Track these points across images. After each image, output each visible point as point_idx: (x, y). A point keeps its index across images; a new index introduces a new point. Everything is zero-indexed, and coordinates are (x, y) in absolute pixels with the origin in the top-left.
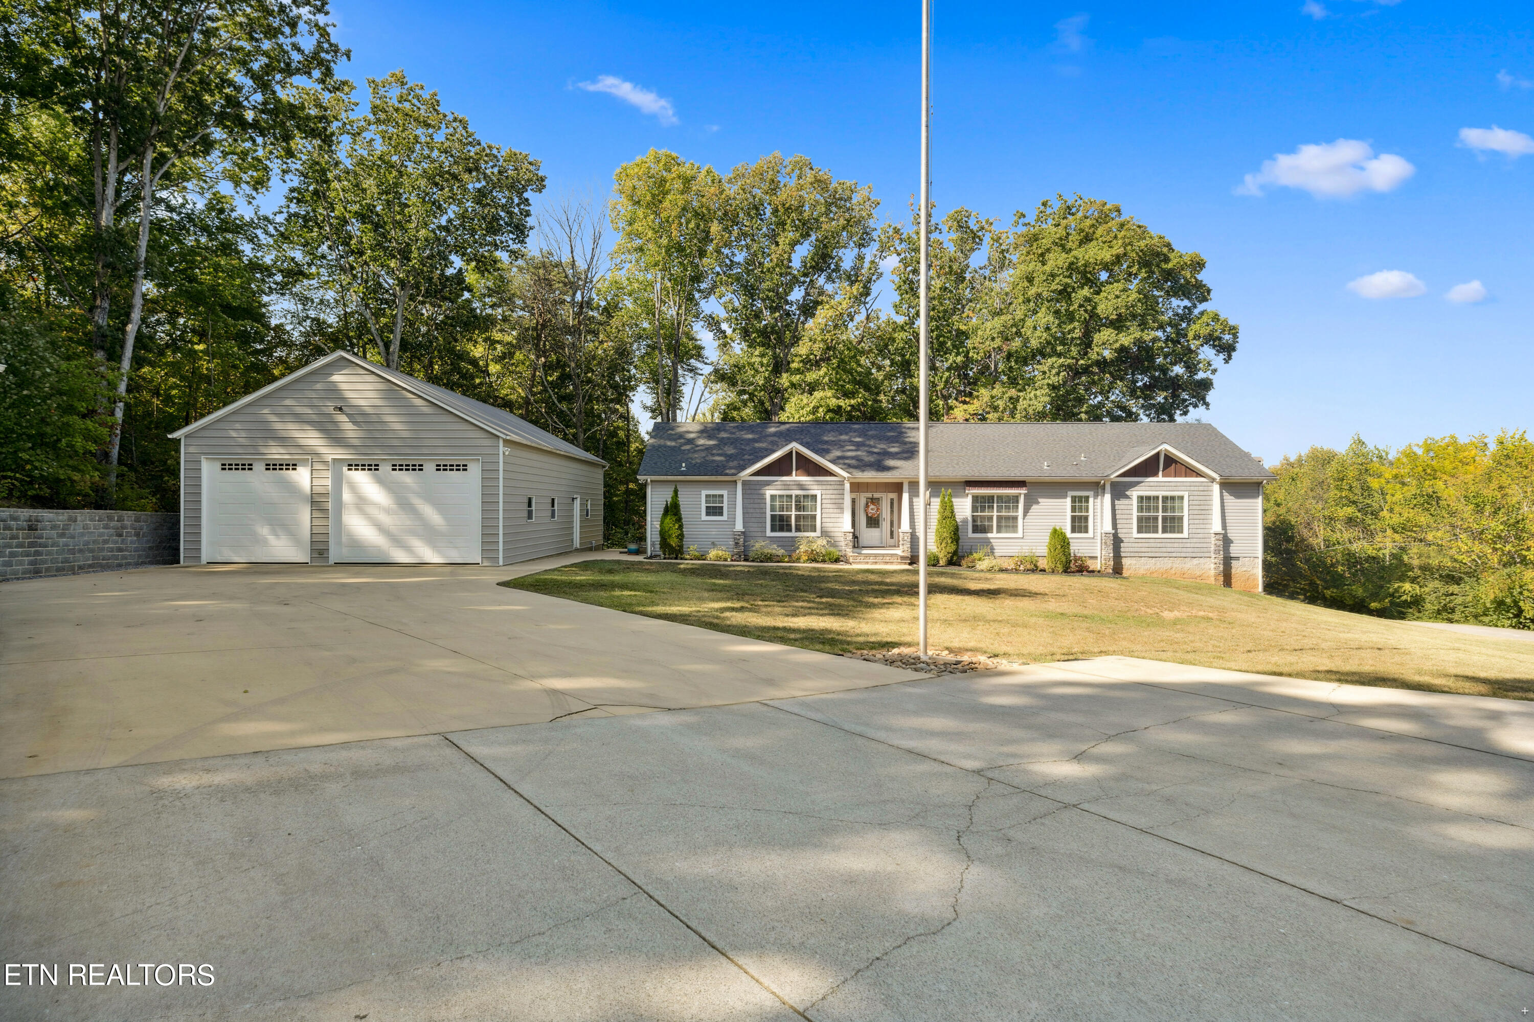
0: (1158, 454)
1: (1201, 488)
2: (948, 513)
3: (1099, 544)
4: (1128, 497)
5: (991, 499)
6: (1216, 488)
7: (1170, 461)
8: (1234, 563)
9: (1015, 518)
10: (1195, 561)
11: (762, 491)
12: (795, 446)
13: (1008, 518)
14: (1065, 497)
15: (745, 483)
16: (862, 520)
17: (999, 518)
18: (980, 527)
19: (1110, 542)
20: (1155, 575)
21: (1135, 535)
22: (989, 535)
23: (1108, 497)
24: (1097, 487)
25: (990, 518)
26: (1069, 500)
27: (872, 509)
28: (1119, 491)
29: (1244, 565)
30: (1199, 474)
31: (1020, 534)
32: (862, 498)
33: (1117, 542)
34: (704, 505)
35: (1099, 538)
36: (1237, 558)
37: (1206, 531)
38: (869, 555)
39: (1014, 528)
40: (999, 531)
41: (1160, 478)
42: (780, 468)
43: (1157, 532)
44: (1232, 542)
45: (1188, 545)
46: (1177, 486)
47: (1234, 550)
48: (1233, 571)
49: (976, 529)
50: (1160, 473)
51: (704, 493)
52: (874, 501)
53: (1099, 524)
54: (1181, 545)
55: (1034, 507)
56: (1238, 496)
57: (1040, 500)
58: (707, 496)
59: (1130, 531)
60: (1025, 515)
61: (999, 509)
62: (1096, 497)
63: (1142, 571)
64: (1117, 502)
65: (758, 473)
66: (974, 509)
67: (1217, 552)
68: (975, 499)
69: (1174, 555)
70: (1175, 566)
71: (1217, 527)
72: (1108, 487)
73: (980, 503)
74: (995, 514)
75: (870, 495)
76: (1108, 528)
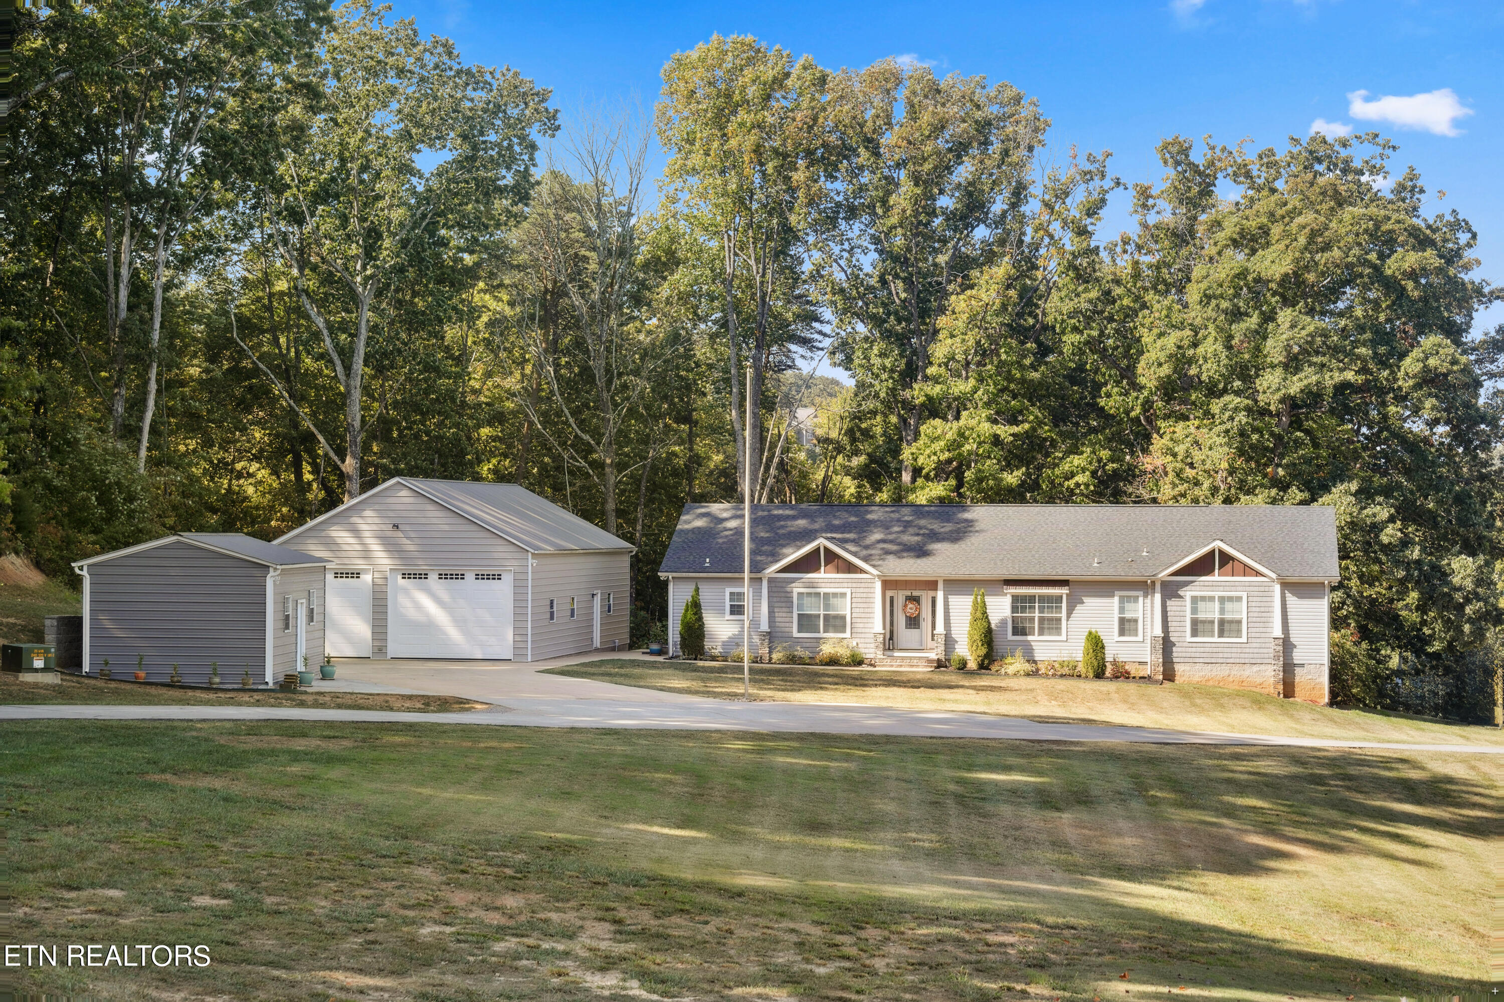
0: (1213, 551)
1: (1262, 589)
2: (979, 614)
3: (1149, 649)
4: (1181, 597)
5: (1032, 598)
6: (1277, 588)
7: (1226, 558)
8: (1298, 670)
9: (1059, 620)
10: (1255, 668)
11: (788, 589)
12: (821, 542)
13: (1050, 620)
14: (1113, 596)
15: (771, 581)
16: (901, 620)
17: (1042, 620)
18: (1019, 630)
19: (1159, 647)
20: (1211, 683)
21: (1189, 638)
22: (1030, 638)
23: (1158, 597)
24: (1145, 586)
25: (1032, 620)
26: (1116, 600)
27: (911, 607)
28: (1170, 591)
29: (1309, 673)
30: (1258, 573)
31: (1063, 637)
32: (900, 596)
33: (1167, 645)
34: (728, 604)
35: (1149, 641)
36: (1302, 665)
37: (1267, 635)
38: (903, 658)
39: (1058, 630)
40: (1041, 633)
41: (1216, 577)
42: (808, 564)
43: (1213, 636)
44: (1295, 646)
45: (1247, 650)
46: (1234, 585)
47: (1298, 656)
48: (1297, 679)
49: (1017, 631)
50: (1217, 571)
51: (728, 591)
52: (916, 600)
53: (1149, 627)
54: (1239, 650)
55: (1079, 607)
56: (1301, 596)
57: (1085, 599)
58: (731, 594)
59: (1182, 635)
60: (1068, 617)
61: (1041, 610)
62: (1145, 596)
63: (1196, 679)
64: (1169, 603)
65: (784, 570)
66: (1014, 609)
67: (1276, 658)
68: (1015, 598)
69: (1232, 661)
70: (1233, 673)
71: (1278, 632)
72: (1158, 587)
73: (1019, 603)
74: (1037, 614)
75: (908, 593)
76: (1158, 631)
